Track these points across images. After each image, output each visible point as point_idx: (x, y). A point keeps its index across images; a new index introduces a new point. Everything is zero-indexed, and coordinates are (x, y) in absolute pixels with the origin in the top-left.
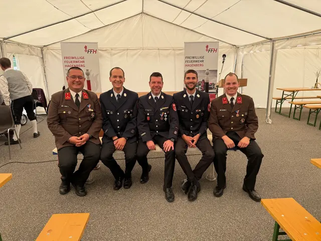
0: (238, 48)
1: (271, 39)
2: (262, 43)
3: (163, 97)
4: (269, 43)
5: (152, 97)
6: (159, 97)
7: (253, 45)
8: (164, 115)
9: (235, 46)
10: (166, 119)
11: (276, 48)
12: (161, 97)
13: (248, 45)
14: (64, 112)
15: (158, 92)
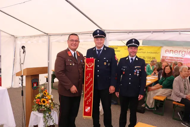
0: (16, 38)
1: (47, 34)
2: (40, 36)
3: (137, 59)
4: (46, 37)
5: (129, 58)
6: (134, 58)
7: (31, 37)
8: (137, 71)
9: (14, 36)
10: (138, 75)
11: (52, 41)
12: (135, 59)
13: (27, 37)
14: (71, 64)
15: (134, 55)
